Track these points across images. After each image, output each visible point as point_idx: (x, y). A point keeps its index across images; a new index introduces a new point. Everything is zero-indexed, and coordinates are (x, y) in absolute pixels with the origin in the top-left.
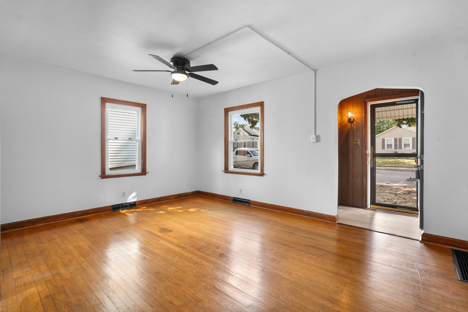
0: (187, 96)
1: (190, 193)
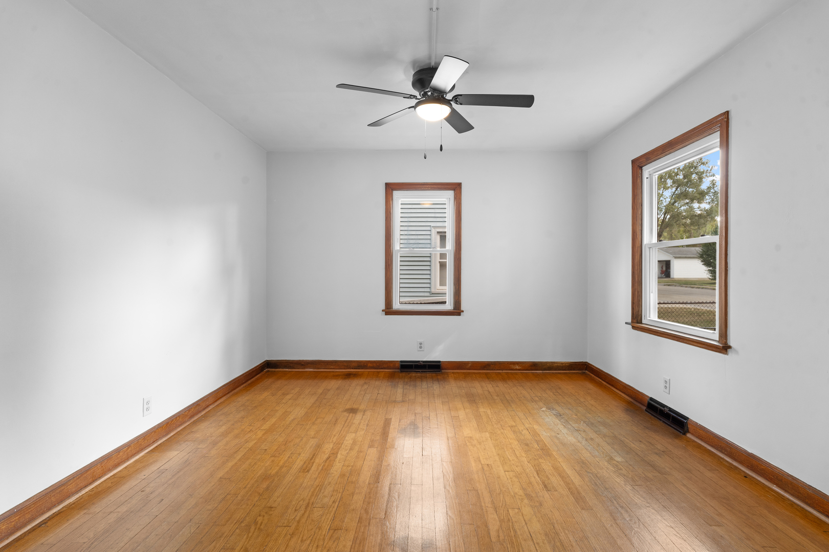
0: (441, 149)
1: (562, 364)
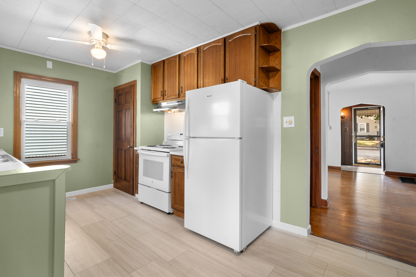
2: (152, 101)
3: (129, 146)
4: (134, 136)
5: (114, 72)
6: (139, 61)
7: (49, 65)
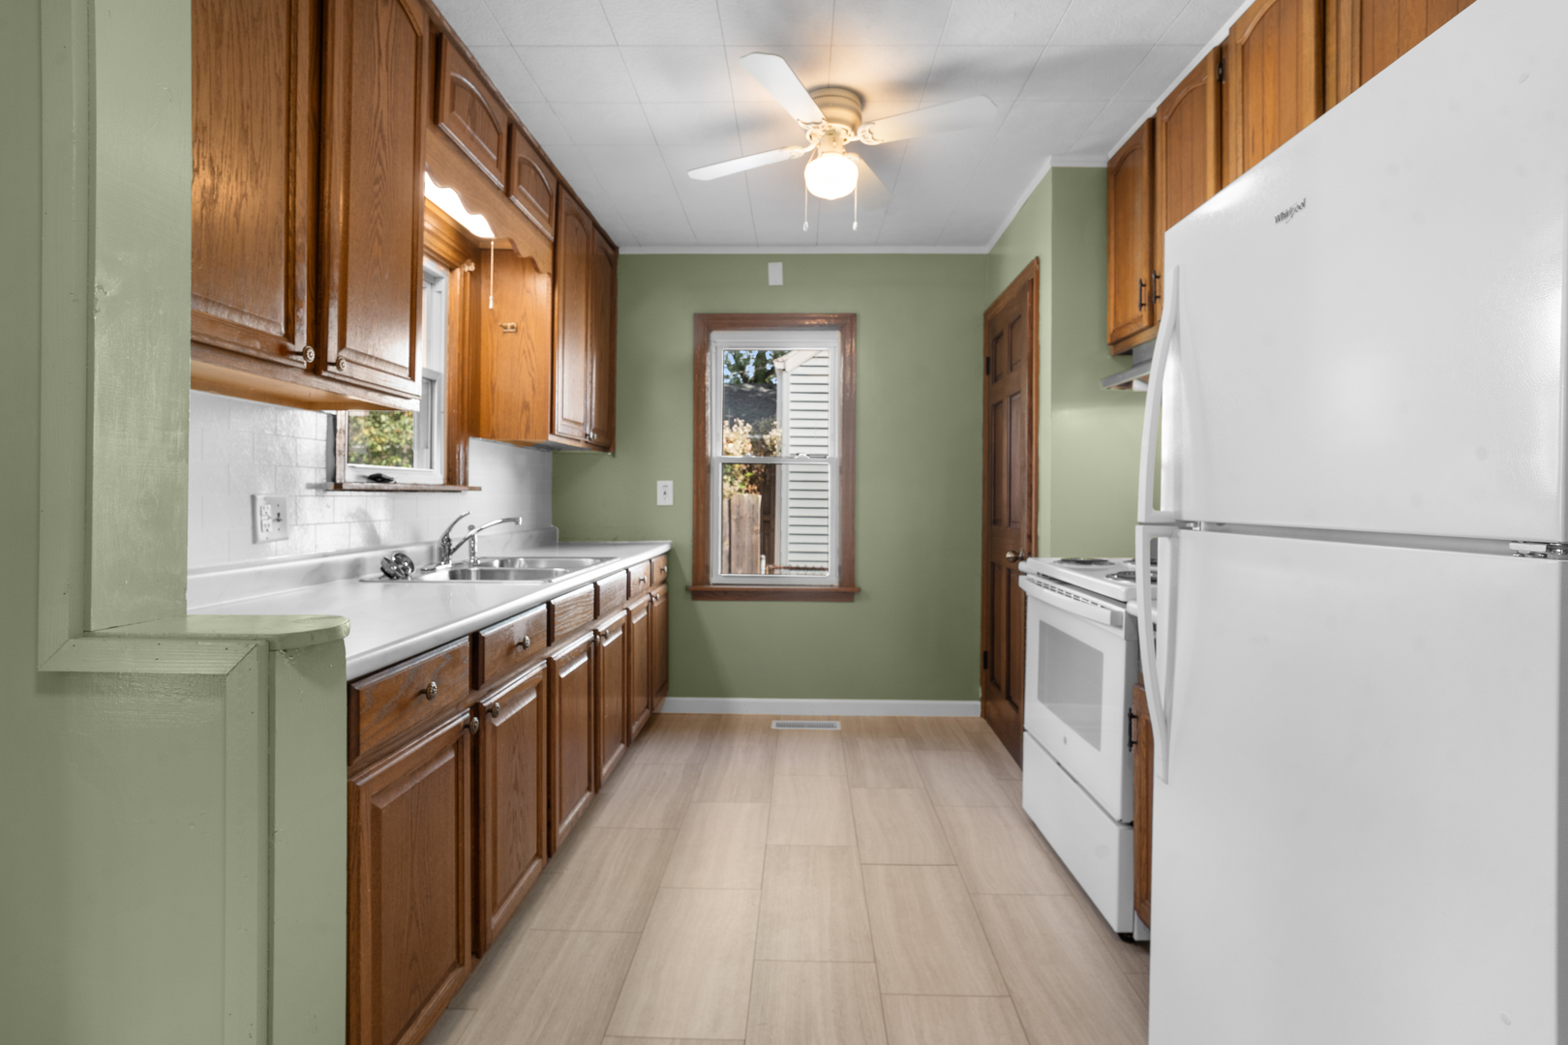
2: (1109, 341)
3: (1014, 552)
4: (1030, 508)
5: (985, 250)
6: (1045, 167)
7: (776, 274)
